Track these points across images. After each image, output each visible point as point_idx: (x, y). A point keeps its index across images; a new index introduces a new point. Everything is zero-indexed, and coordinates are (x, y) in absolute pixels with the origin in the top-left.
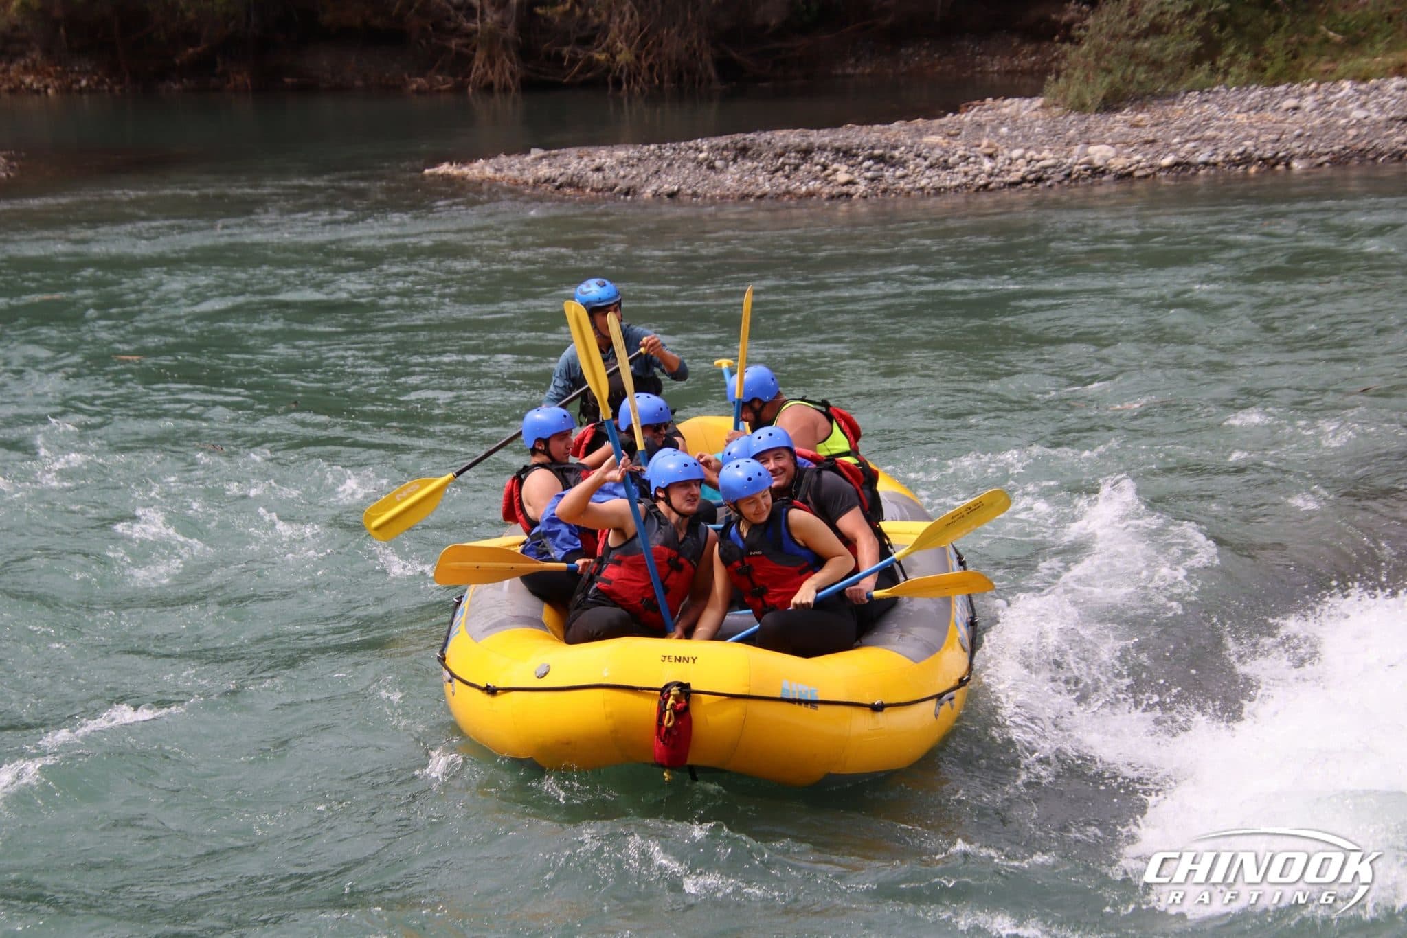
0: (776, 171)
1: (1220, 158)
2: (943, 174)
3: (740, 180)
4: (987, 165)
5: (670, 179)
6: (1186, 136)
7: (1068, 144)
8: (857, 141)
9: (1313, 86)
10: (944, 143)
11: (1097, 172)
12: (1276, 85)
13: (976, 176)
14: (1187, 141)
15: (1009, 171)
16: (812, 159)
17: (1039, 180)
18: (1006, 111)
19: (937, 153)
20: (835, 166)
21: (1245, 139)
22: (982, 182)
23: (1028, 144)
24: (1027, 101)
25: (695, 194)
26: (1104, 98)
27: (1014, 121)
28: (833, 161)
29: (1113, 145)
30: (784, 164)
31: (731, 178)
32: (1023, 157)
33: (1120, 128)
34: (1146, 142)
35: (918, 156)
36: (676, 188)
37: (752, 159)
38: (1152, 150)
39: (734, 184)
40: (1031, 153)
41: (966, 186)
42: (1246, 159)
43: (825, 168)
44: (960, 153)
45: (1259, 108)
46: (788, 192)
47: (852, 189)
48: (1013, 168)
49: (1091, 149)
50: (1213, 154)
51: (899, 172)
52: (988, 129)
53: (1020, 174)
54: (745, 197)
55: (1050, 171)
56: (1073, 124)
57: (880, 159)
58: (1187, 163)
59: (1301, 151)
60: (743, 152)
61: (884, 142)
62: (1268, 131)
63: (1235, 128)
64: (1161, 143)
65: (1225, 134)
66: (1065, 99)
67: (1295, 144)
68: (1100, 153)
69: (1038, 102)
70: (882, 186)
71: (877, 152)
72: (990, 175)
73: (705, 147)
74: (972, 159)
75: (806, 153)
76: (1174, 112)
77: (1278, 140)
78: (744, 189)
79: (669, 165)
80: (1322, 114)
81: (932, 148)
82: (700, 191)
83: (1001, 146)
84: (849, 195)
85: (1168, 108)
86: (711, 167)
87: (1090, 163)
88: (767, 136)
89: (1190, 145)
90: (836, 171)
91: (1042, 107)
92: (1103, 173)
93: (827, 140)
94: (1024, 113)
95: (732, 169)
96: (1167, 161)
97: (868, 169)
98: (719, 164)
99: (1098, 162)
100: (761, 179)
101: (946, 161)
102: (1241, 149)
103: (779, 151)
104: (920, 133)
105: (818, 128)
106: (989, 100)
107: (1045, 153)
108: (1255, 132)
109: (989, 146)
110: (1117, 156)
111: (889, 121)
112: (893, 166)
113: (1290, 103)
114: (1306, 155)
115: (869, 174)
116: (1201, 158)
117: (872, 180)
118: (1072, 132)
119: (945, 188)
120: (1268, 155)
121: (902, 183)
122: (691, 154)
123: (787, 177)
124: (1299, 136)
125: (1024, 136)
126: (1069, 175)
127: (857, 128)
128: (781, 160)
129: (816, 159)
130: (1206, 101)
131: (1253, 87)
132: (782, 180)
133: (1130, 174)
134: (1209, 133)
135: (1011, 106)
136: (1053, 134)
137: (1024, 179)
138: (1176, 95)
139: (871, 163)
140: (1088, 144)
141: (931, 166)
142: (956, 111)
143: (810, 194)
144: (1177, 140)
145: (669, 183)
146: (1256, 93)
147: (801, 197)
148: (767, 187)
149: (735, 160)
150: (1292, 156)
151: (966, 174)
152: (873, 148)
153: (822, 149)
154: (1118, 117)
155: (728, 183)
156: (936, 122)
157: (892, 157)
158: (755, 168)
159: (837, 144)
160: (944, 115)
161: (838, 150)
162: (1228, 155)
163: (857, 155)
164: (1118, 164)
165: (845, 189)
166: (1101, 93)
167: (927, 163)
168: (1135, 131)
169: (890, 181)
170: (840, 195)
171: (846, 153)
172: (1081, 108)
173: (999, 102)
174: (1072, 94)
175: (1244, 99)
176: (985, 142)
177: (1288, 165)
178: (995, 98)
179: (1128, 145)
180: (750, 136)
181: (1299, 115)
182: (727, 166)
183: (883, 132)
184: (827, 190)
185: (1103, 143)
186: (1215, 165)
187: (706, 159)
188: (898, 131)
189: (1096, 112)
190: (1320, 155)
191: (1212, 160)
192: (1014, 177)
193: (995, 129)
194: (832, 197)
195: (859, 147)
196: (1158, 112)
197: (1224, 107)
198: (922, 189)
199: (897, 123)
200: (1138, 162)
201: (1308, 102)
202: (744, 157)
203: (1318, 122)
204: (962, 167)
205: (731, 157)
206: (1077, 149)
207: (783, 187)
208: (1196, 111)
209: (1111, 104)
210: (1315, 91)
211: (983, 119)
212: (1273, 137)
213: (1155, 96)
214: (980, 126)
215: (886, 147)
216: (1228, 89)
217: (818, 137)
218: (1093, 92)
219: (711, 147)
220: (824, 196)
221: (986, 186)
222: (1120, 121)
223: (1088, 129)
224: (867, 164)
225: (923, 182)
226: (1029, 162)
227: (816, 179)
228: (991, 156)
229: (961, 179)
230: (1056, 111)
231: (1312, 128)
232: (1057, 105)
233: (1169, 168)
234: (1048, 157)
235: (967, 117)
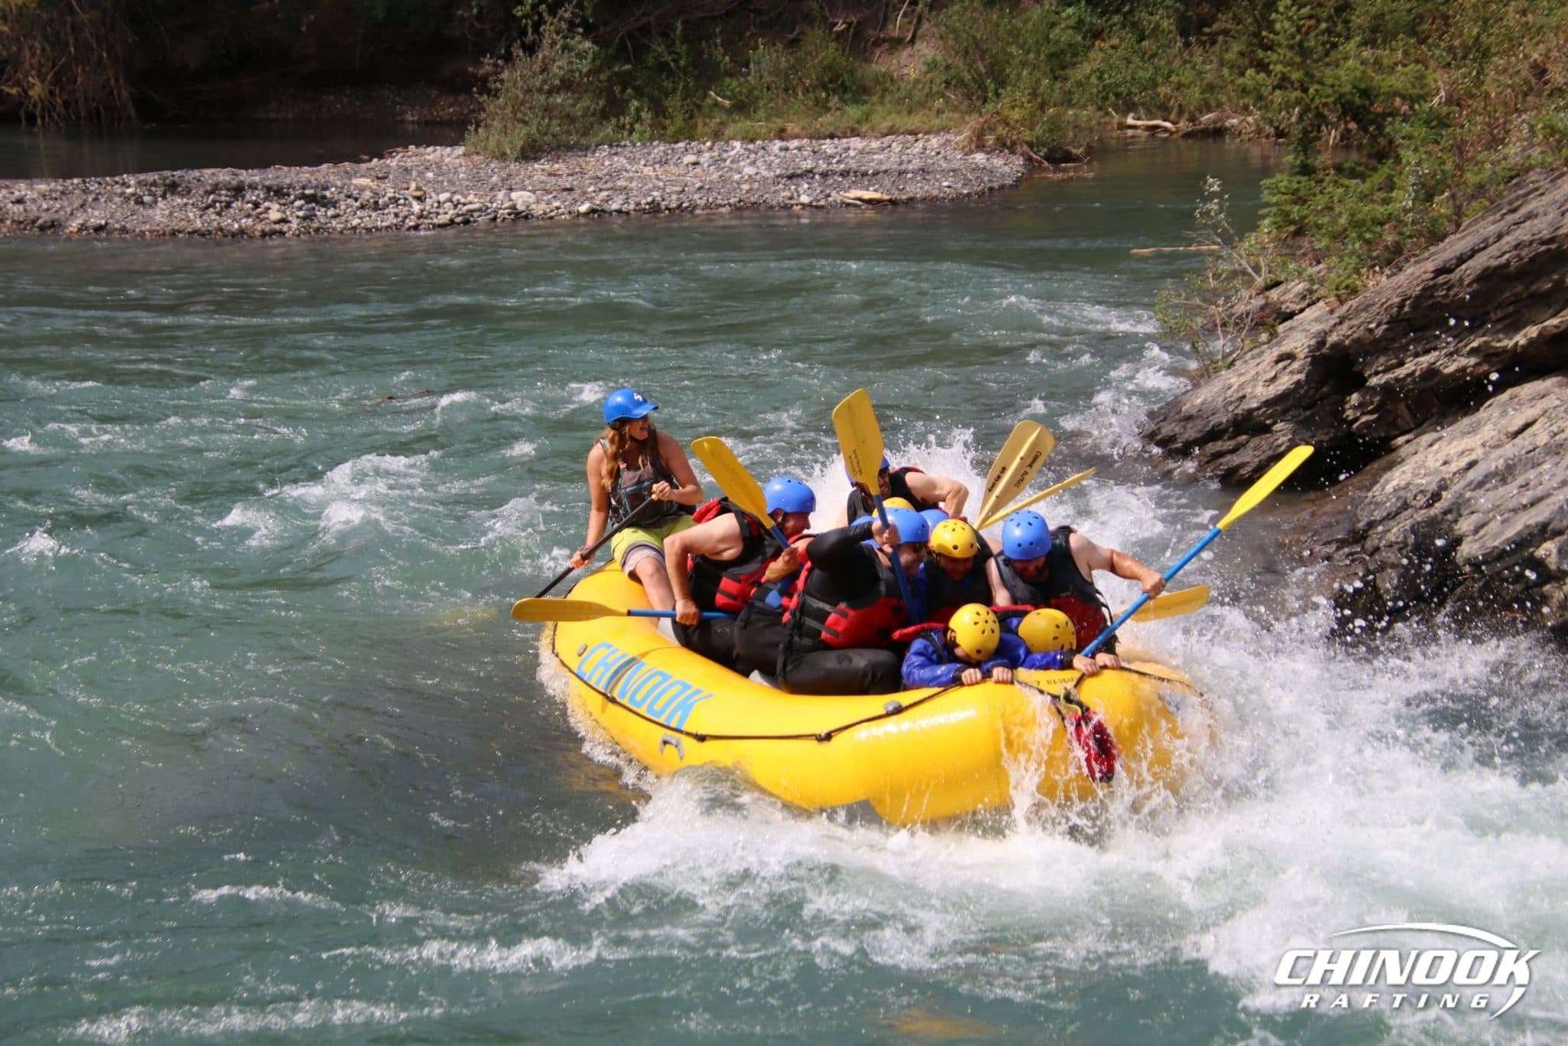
0: (208, 207)
1: (632, 207)
2: (374, 214)
3: (171, 214)
4: (416, 207)
5: (96, 213)
6: (600, 185)
7: (492, 189)
8: (288, 181)
9: (709, 144)
10: (374, 185)
11: (519, 216)
12: (676, 142)
13: (406, 217)
14: (601, 190)
15: (438, 214)
16: (243, 197)
17: (466, 222)
18: (430, 157)
19: (367, 194)
20: (267, 204)
21: (651, 190)
22: (412, 224)
23: (453, 189)
24: (449, 149)
25: (124, 230)
26: (523, 149)
27: (439, 168)
28: (265, 199)
29: (533, 192)
30: (214, 202)
31: (161, 214)
32: (450, 200)
33: (539, 177)
34: (565, 190)
35: (349, 197)
36: (103, 222)
37: (182, 196)
38: (570, 198)
39: (165, 220)
40: (457, 197)
41: (398, 227)
42: (655, 208)
43: (256, 205)
44: (390, 195)
45: (663, 162)
46: (221, 229)
47: (285, 228)
48: (441, 211)
49: (514, 195)
50: (626, 202)
51: (331, 212)
52: (414, 173)
53: (448, 217)
54: (174, 233)
55: (476, 214)
56: (495, 172)
57: (310, 199)
58: (603, 211)
59: (702, 202)
60: (172, 188)
61: (314, 183)
62: (672, 183)
63: (644, 179)
64: (577, 194)
65: (634, 185)
66: (486, 149)
67: (696, 196)
68: (521, 198)
69: (460, 150)
70: (315, 225)
71: (307, 192)
72: (420, 217)
73: (132, 182)
74: (402, 201)
75: (238, 191)
76: (587, 163)
77: (683, 191)
78: (175, 225)
79: (96, 199)
80: (718, 169)
81: (362, 189)
82: (128, 226)
83: (428, 189)
84: (282, 233)
85: (581, 160)
86: (140, 202)
87: (514, 207)
88: (196, 173)
89: (605, 193)
90: (268, 209)
91: (465, 155)
92: (526, 217)
93: (257, 179)
94: (447, 160)
95: (161, 204)
96: (583, 208)
97: (300, 208)
98: (147, 199)
99: (520, 207)
100: (191, 215)
101: (376, 203)
102: (649, 199)
103: (209, 188)
104: (349, 175)
105: (246, 169)
106: (412, 147)
107: (471, 198)
108: (661, 184)
109: (418, 189)
110: (538, 202)
111: (316, 162)
112: (324, 206)
113: (690, 158)
114: (707, 206)
115: (301, 213)
116: (615, 206)
117: (305, 218)
118: (495, 179)
119: (377, 229)
120: (673, 205)
121: (334, 223)
122: (118, 189)
123: (219, 214)
124: (701, 188)
125: (451, 182)
126: (494, 219)
127: (286, 169)
128: (211, 197)
129: (248, 197)
130: (616, 154)
131: (656, 143)
132: (213, 217)
133: (551, 218)
134: (621, 183)
135: (432, 153)
136: (477, 181)
137: (452, 221)
138: (587, 148)
139: (302, 202)
140: (511, 189)
141: (362, 207)
142: (381, 157)
143: (242, 231)
144: (591, 189)
145: (96, 217)
146: (659, 149)
147: (233, 235)
148: (198, 224)
149: (164, 197)
150: (695, 207)
151: (396, 215)
152: (304, 188)
153: (253, 187)
154: (536, 166)
155: (158, 218)
156: (364, 166)
157: (324, 197)
158: (186, 205)
159: (267, 183)
160: (370, 160)
161: (269, 189)
162: (638, 204)
163: (288, 195)
164: (539, 209)
165: (277, 227)
166: (519, 144)
167: (358, 204)
168: (553, 179)
169: (323, 220)
170: (273, 232)
171: (278, 192)
172: (503, 156)
173: (421, 150)
174: (492, 143)
175: (649, 154)
176: (413, 185)
177: (692, 212)
178: (417, 146)
179: (548, 192)
180: (178, 173)
181: (698, 170)
182: (156, 202)
183: (312, 173)
184: (259, 227)
185: (524, 189)
186: (627, 213)
187: (133, 195)
188: (325, 172)
189: (516, 160)
190: (721, 206)
191: (625, 208)
192: (443, 219)
193: (421, 174)
194: (264, 234)
195: (290, 186)
196: (573, 161)
197: (632, 160)
198: (355, 228)
199: (325, 166)
200: (558, 208)
201: (705, 158)
202: (173, 194)
203: (715, 176)
204: (392, 209)
205: (159, 193)
206: (501, 195)
207: (215, 224)
208: (607, 163)
209: (530, 153)
210: (711, 149)
211: (409, 164)
212: (679, 189)
213: (569, 148)
214: (406, 169)
215: (316, 187)
216: (634, 145)
217: (248, 176)
218: (511, 143)
219: (139, 183)
220: (257, 234)
221: (416, 228)
222: (539, 169)
223: (510, 175)
224: (298, 203)
225: (355, 222)
226: (455, 206)
227: (248, 216)
228: (419, 199)
229: (391, 220)
230: (475, 158)
231: (711, 182)
232: (478, 153)
233: (586, 214)
234: (474, 201)
235: (393, 162)
